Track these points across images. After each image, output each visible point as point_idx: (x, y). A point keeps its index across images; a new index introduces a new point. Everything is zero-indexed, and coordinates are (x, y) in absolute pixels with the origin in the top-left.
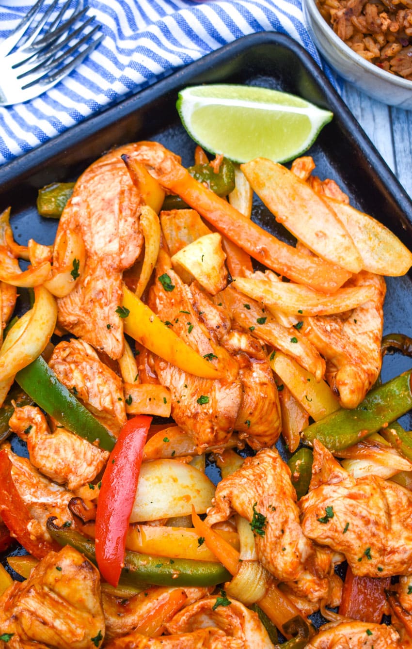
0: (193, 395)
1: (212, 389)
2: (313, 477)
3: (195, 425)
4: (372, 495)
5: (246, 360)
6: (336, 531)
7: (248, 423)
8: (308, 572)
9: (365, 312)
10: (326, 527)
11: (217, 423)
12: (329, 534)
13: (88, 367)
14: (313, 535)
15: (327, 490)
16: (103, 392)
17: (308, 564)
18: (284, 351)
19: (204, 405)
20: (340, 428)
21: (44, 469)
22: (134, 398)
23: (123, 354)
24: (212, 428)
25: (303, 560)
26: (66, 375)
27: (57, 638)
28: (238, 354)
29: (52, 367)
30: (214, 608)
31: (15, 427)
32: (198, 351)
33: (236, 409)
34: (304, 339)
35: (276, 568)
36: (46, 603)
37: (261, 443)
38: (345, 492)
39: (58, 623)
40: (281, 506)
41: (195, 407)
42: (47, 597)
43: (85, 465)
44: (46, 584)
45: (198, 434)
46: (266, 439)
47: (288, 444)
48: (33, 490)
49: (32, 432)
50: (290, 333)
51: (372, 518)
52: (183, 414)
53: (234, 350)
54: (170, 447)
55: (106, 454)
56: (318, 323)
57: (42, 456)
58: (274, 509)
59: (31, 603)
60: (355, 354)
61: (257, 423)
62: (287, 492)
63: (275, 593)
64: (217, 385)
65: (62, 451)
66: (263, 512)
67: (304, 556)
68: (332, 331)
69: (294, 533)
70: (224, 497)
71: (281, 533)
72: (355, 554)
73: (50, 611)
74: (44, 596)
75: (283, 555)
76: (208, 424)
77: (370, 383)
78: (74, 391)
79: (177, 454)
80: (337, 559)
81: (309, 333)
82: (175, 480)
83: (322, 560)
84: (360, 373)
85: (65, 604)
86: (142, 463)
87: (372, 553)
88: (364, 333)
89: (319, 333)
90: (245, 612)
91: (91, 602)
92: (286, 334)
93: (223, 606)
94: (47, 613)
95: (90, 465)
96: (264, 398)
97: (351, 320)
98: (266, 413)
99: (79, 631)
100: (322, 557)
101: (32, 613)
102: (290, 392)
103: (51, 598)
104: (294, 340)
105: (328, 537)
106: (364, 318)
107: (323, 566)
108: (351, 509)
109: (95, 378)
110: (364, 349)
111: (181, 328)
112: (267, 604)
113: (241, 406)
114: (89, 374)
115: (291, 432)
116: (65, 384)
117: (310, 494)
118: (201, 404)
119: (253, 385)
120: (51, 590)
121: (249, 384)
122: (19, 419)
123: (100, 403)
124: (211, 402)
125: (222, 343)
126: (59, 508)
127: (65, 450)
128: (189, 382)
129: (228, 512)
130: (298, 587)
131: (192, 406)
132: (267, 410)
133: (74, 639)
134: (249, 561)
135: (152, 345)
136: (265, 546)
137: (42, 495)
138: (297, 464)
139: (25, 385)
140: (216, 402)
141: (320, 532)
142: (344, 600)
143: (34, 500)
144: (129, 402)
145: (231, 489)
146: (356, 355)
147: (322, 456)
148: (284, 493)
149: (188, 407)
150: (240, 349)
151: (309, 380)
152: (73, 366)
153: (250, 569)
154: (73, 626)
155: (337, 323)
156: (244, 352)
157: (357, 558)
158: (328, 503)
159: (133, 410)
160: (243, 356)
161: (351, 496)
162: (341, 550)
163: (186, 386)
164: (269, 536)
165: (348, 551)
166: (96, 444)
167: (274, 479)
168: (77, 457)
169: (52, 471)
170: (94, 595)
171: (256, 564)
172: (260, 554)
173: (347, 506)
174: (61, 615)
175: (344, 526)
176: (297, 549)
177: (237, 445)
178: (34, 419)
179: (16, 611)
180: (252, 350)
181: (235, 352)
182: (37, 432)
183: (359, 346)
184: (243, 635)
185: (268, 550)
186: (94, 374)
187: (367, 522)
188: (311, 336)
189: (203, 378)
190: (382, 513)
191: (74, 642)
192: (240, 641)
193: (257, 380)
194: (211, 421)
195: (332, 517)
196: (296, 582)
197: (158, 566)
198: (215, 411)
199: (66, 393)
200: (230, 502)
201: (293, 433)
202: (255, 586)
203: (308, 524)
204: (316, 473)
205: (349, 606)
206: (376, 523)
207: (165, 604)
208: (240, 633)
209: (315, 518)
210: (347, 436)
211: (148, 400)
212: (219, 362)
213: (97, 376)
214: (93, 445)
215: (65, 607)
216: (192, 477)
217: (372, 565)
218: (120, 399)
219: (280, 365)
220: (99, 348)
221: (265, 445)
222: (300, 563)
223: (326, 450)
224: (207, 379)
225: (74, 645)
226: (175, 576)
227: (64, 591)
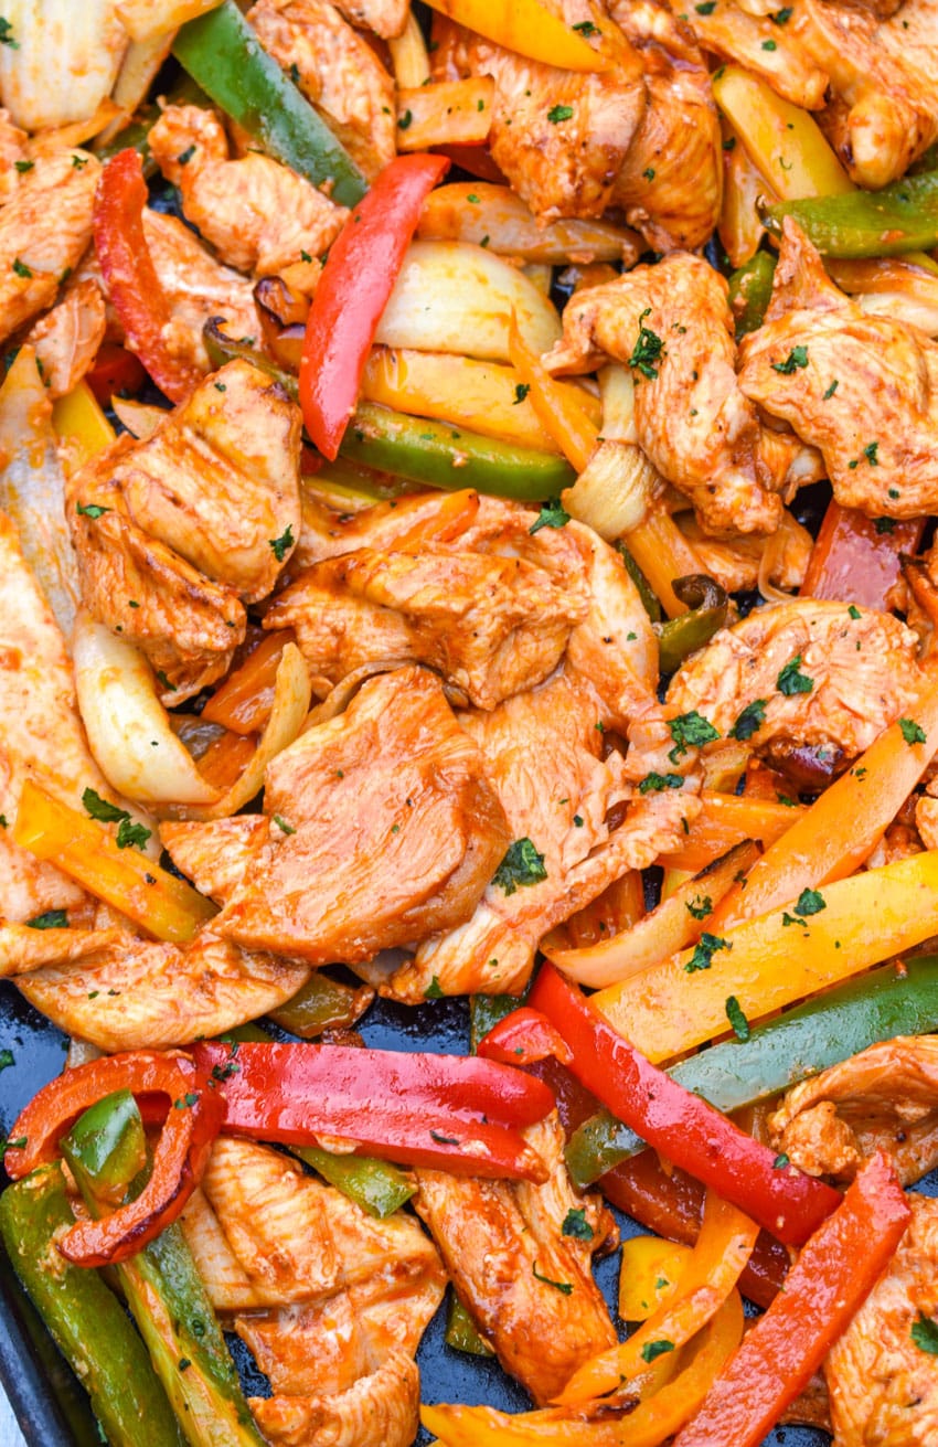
0: (541, 107)
1: (581, 93)
2: (774, 295)
3: (537, 166)
4: (894, 340)
5: (662, 60)
6: (809, 392)
7: (649, 174)
8: (739, 469)
9: (928, 12)
10: (786, 382)
11: (584, 160)
12: (796, 395)
13: (328, 34)
14: (758, 393)
15: (799, 318)
16: (352, 86)
17: (740, 449)
18: (744, 62)
19: (560, 124)
20: (845, 218)
21: (211, 221)
22: (416, 115)
23: (402, 31)
24: (573, 173)
25: (731, 437)
26: (279, 41)
27: (198, 538)
28: (645, 45)
29: (253, 21)
30: (534, 530)
31: (160, 144)
32: (562, 18)
33: (628, 132)
34: (791, 42)
35: (672, 451)
36: (183, 464)
37: (673, 237)
38: (838, 324)
39: (203, 508)
40: (697, 328)
41: (541, 127)
42: (188, 452)
43: (297, 226)
44: (188, 423)
45: (541, 186)
46: (684, 228)
47: (730, 253)
48: (182, 267)
49: (195, 159)
50: (762, 32)
51: (888, 380)
52: (516, 143)
53: (639, 37)
54: (479, 224)
55: (345, 213)
56: (825, 11)
57: (211, 194)
58: (684, 330)
59: (154, 461)
60: (897, 78)
61: (668, 179)
62: (715, 310)
63: (663, 525)
64: (593, 84)
65: (253, 189)
66: (660, 333)
67: (734, 429)
68: (852, 29)
69: (719, 384)
70: (582, 316)
71: (691, 379)
72: (844, 450)
73: (191, 481)
74: (180, 448)
75: (690, 425)
76: (566, 163)
77: (920, 137)
78: (293, 72)
79: (494, 242)
80: (804, 468)
81: (803, 31)
82: (482, 280)
83: (771, 455)
84: (901, 108)
85: (223, 465)
86: (418, 234)
87: (880, 454)
88: (920, 47)
89: (824, 28)
90: (599, 545)
91: (281, 466)
92: (755, 33)
93: (552, 527)
94: (185, 483)
95: (308, 228)
96: (689, 128)
97: (897, 22)
98: (691, 159)
99: (246, 527)
100: (772, 448)
101: (155, 481)
102: (748, 153)
103: (195, 451)
104: (769, 46)
105: (789, 402)
106: (925, 23)
107: (773, 465)
108: (847, 355)
109: (338, 58)
110: (916, 75)
112: (646, 542)
113: (639, 131)
114: (328, 47)
115: (740, 232)
116: (275, 56)
117: (764, 330)
118: (556, 122)
119: (670, 100)
120: (199, 435)
122: (172, 127)
123: (344, 108)
124: (576, 117)
125: (617, 17)
126: (232, 307)
127: (259, 189)
128: (536, 84)
129: (586, 347)
130: (713, 503)
131: (536, 127)
132: (694, 154)
133: (234, 544)
134: (620, 442)
135: (468, 9)
136: (654, 401)
137: (200, 282)
138: (744, 280)
139: (195, 63)
140: (586, 115)
141: (776, 392)
143: (183, 286)
144: (404, 124)
145: (598, 301)
146: (899, 81)
147: (798, 250)
148: (709, 310)
149: (527, 129)
150: (651, 36)
151: (791, 127)
152: (296, 29)
153: (618, 456)
154: (235, 515)
155: (865, 18)
156: (660, 43)
157: (847, 459)
158: (799, 341)
159: (411, 139)
160: (654, 52)
161: (848, 332)
162: (816, 437)
163: (529, 94)
164: (665, 380)
165: (830, 442)
166: (326, 188)
167: (691, 286)
168: (282, 208)
169: (228, 229)
170: (287, 449)
171: (632, 451)
172: (644, 422)
173: (839, 349)
174: (213, 491)
175: (826, 386)
176: (721, 415)
178: (200, 132)
179: (119, 473)
180: (678, 41)
181: (641, 42)
182: (204, 156)
183: (907, 67)
184: (587, 587)
185: (661, 411)
186: (338, 49)
187: (880, 386)
188: (808, 38)
189: (564, 71)
190: (912, 377)
191: (232, 550)
192: (579, 598)
193: (680, 97)
194: (572, 156)
195: (804, 366)
196: (711, 489)
197: (423, 437)
198: (585, 133)
199: (275, 76)
200: (593, 329)
201: (745, 235)
202: (624, 492)
203: (751, 372)
204: (781, 285)
206: (898, 394)
208: (580, 584)
209: (767, 364)
210: (859, 235)
211: (445, 113)
212: (604, 42)
213: (343, 54)
214: (318, 189)
215: (221, 471)
216: (518, 287)
217: (876, 482)
218: (386, 110)
219: (735, 94)
220: (353, 11)
221: (682, 244)
222: (726, 445)
223: (808, 243)
224: (575, 72)
225: (231, 559)
226: (459, 461)
227: (226, 435)
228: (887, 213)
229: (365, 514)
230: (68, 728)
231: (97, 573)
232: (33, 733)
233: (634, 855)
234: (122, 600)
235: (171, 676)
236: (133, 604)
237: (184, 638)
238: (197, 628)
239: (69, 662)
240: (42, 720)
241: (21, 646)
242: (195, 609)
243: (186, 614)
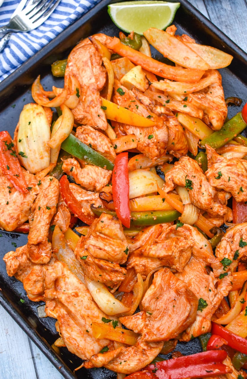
0: (145, 136)
1: (153, 131)
2: (208, 161)
3: (149, 149)
4: (237, 163)
5: (165, 117)
6: (225, 181)
7: (173, 144)
8: (216, 203)
9: (214, 88)
10: (219, 181)
11: (159, 146)
12: (222, 183)
13: (94, 134)
14: (215, 185)
15: (216, 165)
16: (103, 144)
17: (215, 199)
18: (181, 112)
19: (151, 139)
20: (215, 139)
21: (84, 183)
22: (118, 145)
23: (108, 127)
24: (157, 149)
25: (213, 197)
26: (85, 139)
27: (107, 255)
28: (161, 115)
29: (77, 137)
30: (176, 229)
31: (65, 169)
32: (143, 116)
33: (167, 137)
34: (190, 104)
35: (201, 203)
36: (99, 240)
37: (180, 154)
38: (225, 164)
39: (106, 248)
40: (197, 175)
41: (147, 141)
42: (99, 237)
43: (102, 178)
44: (97, 231)
45: (151, 153)
46: (182, 152)
47: (192, 153)
48: (80, 195)
49: (74, 169)
50: (182, 104)
51: (240, 173)
52: (143, 146)
53: (159, 114)
54: (139, 164)
55: (111, 172)
56: (195, 96)
57: (82, 178)
58: (195, 177)
59: (92, 241)
60: (215, 105)
61: (177, 143)
62: (198, 169)
63: (202, 218)
64: (155, 128)
65: (90, 173)
66: (190, 179)
67: (213, 195)
68: (202, 98)
69: (206, 186)
70: (170, 179)
71: (200, 187)
72: (236, 191)
73: (102, 243)
74: (97, 237)
75: (203, 197)
76: (155, 147)
77: (224, 117)
78: (90, 145)
79: (142, 167)
80: (228, 196)
81: (191, 101)
82: (145, 177)
83: (221, 197)
84: (219, 112)
85: (108, 238)
86: (129, 171)
87: (243, 189)
88: (217, 97)
89: (196, 100)
90: (191, 228)
91: (120, 234)
92: (181, 104)
93: (180, 227)
94: (101, 244)
95: (104, 178)
96: (178, 131)
97: (209, 92)
98: (180, 138)
99: (117, 249)
100: (221, 195)
101: (94, 246)
102: (188, 130)
103: (101, 237)
104: (185, 106)
105: (222, 185)
106: (214, 91)
107: (222, 199)
108: (230, 171)
109: (97, 139)
110: (218, 103)
111: (132, 109)
112: (200, 223)
113: (169, 136)
114: (95, 137)
115: (193, 148)
116: (85, 143)
117: (209, 170)
118: (150, 139)
119: (172, 126)
120: (100, 233)
121: (170, 126)
122: (67, 165)
123: (103, 149)
124: (154, 137)
125: (153, 111)
126: (94, 200)
127: (91, 173)
128: (142, 131)
129: (173, 185)
130: (213, 211)
131: (146, 141)
132: (181, 136)
133: (116, 254)
134: (188, 204)
135: (121, 119)
136: (194, 194)
137: (85, 196)
138: (199, 159)
139: (67, 149)
140: (157, 136)
141: (218, 183)
142: (234, 217)
143: (82, 199)
144: (116, 148)
145: (172, 175)
146: (215, 106)
147: (211, 151)
148: (197, 170)
149: (144, 142)
150: (162, 113)
151: (196, 122)
152: (87, 135)
153: (189, 207)
154: (114, 248)
155: (203, 94)
156: (164, 114)
157: (237, 192)
158: (218, 170)
159: (118, 151)
160: (163, 116)
161: (228, 165)
162: (229, 190)
163: (141, 134)
164: (195, 189)
165: (232, 190)
166: (105, 168)
167: (191, 166)
168: (98, 175)
169: (88, 184)
170: (121, 230)
171: (191, 205)
172: (193, 199)
173: (228, 170)
174: (107, 244)
175: (228, 179)
176: (209, 192)
177: (169, 159)
178: (73, 163)
179: (86, 247)
180: (167, 112)
181: (160, 115)
182: (76, 169)
183: (215, 102)
184: (192, 238)
185: (196, 196)
186: (97, 137)
187: (238, 175)
188: (193, 102)
189: (148, 127)
190: (244, 170)
191: (116, 255)
192: (191, 241)
193: (173, 124)
194: (156, 145)
195: (222, 176)
196: (211, 209)
197: (146, 216)
198: (157, 140)
199: (86, 148)
200: (173, 181)
201: (194, 148)
202: (193, 215)
203: (211, 181)
204: (209, 159)
205: (237, 219)
206: (242, 175)
207: (153, 233)
208: (191, 238)
209: (214, 178)
210: (220, 142)
211: (125, 143)
212: (154, 119)
213: (98, 138)
214: (103, 168)
216: (152, 175)
217: (244, 195)
218: (111, 146)
219: (181, 118)
220: (96, 126)
221: (182, 155)
222: (212, 198)
223: (212, 148)
224: (150, 127)
225: (116, 257)
226: (155, 218)
227: (107, 232)
228: (223, 135)
229: (137, 235)
230: (93, 305)
231: (89, 270)
232: (86, 309)
233: (224, 293)
234: (97, 275)
235: (111, 287)
236: (100, 275)
237: (114, 280)
238: (117, 277)
239: (88, 290)
240: (87, 305)
241: (77, 291)
242: (115, 273)
243: (113, 275)
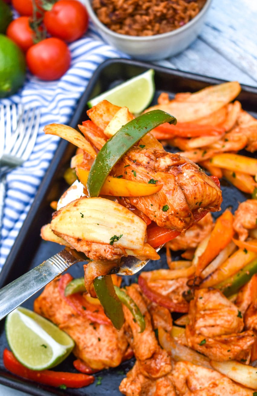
27: (223, 329)
39: (218, 322)
42: (206, 316)
44: (200, 310)
48: (163, 289)
74: (203, 316)
85: (215, 311)
91: (224, 301)
94: (211, 321)
96: (196, 185)
98: (204, 191)
99: (229, 318)
101: (205, 327)
103: (207, 314)
111: (130, 176)
120: (205, 310)
132: (203, 189)
133: (230, 323)
137: (169, 288)
143: (167, 292)
145: (239, 222)
154: (225, 318)
170: (223, 297)
174: (217, 318)
179: (197, 332)
191: (231, 325)
200: (244, 227)
207: (253, 286)
215: (214, 313)
225: (232, 327)
226: (248, 273)
227: (210, 306)
230: (237, 387)
231: (215, 352)
232: (233, 394)
234: (226, 352)
235: (244, 358)
236: (229, 351)
237: (245, 347)
238: (246, 343)
239: (223, 375)
240: (231, 390)
241: (213, 381)
242: (242, 340)
243: (241, 343)
